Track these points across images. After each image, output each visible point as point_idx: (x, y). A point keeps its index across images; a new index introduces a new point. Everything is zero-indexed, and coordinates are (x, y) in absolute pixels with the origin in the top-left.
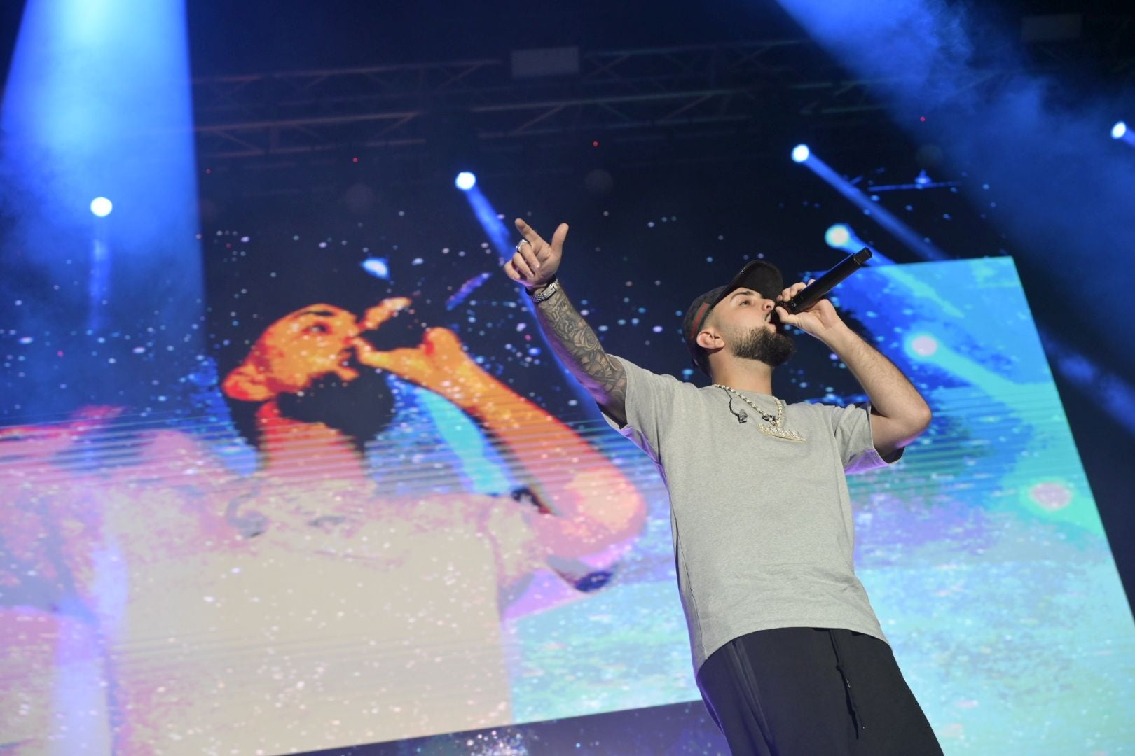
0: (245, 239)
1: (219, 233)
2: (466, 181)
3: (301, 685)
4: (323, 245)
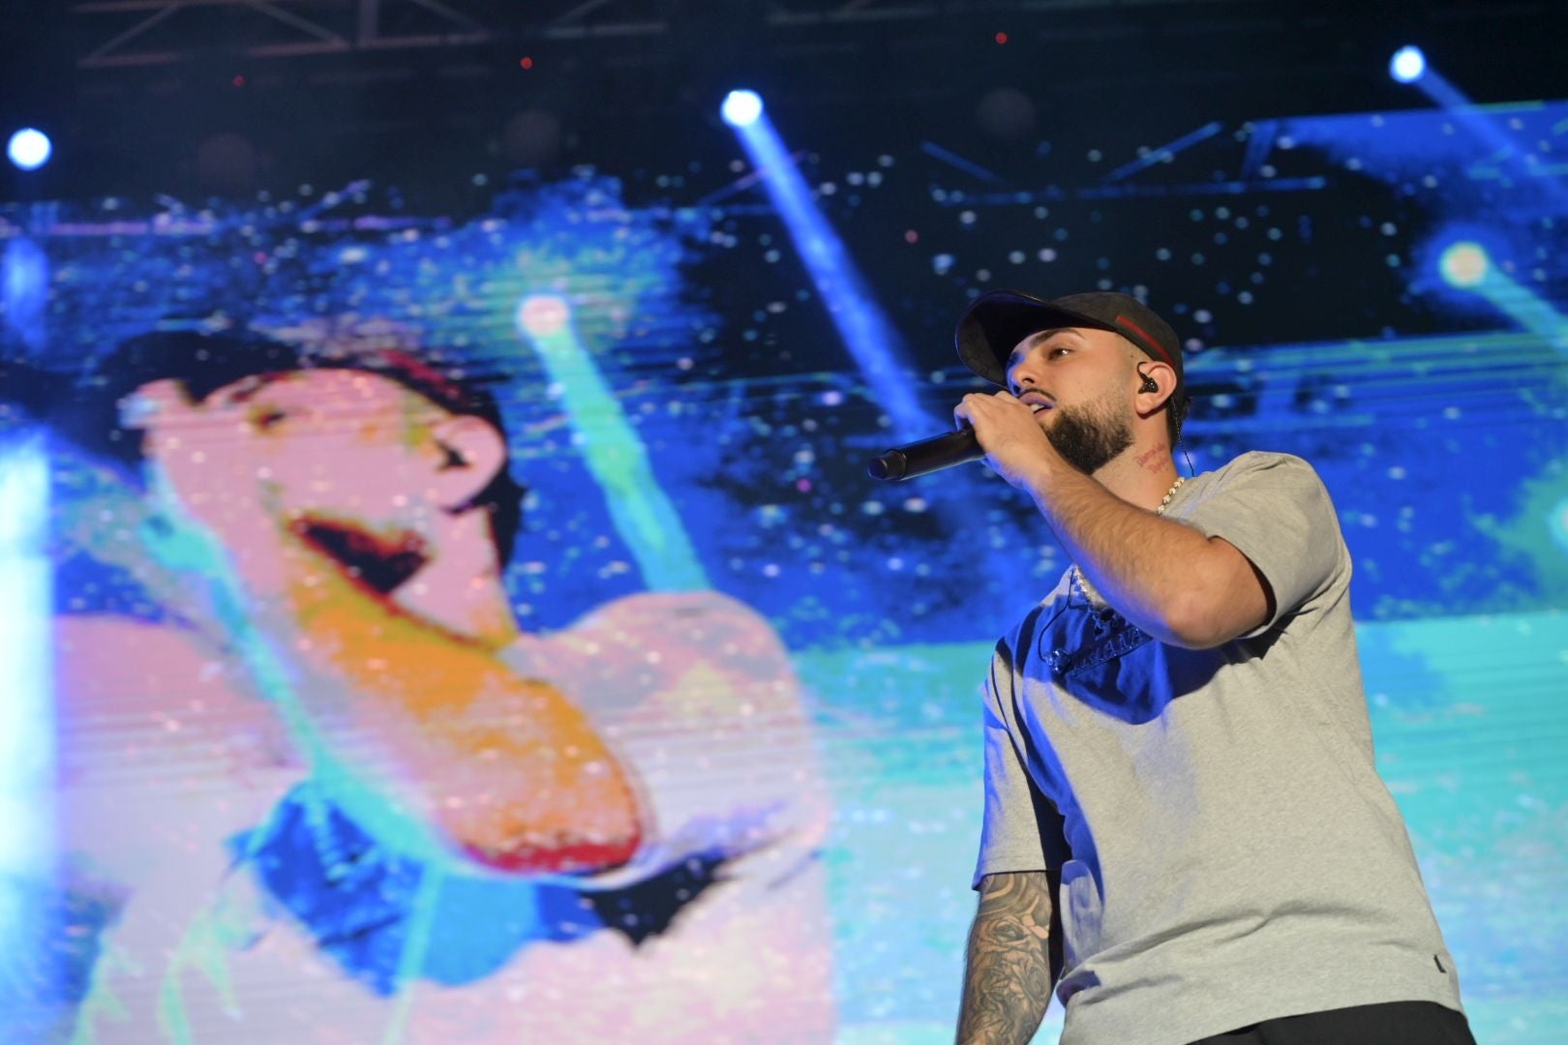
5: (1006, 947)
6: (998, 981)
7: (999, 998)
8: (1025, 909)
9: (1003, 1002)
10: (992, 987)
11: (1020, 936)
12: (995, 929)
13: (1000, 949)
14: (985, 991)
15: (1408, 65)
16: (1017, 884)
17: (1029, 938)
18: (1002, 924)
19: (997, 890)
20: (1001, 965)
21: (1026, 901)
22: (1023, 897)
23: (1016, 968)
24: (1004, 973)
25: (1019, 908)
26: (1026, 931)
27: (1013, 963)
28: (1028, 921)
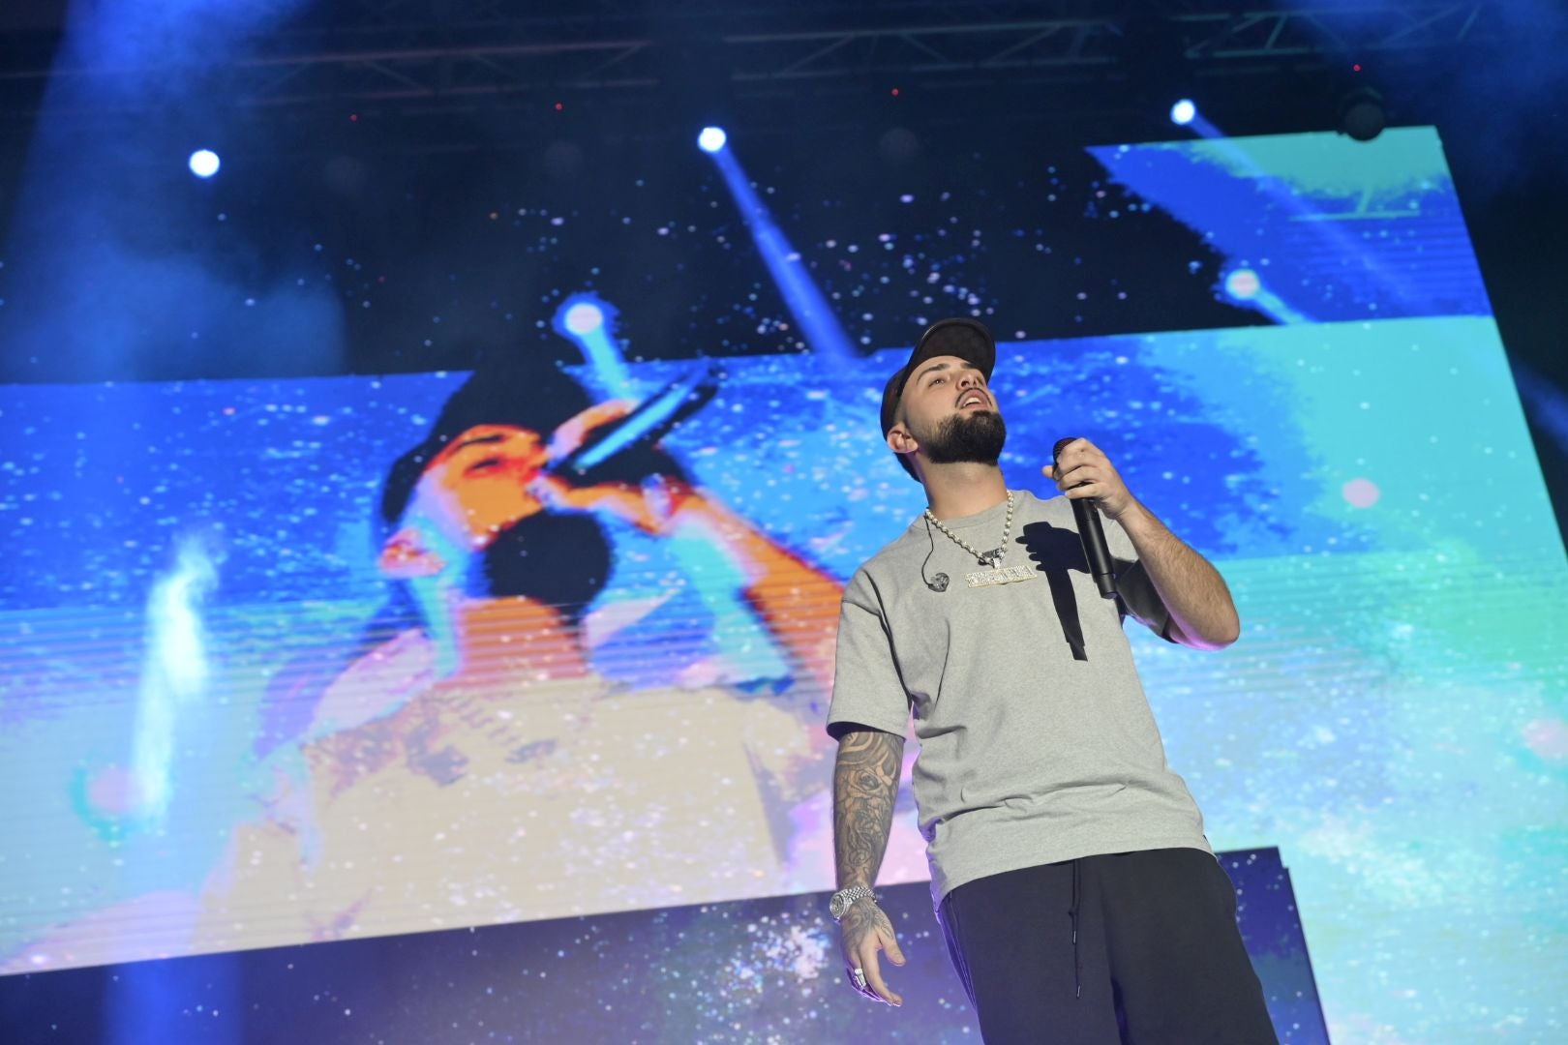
0: (558, 221)
1: (522, 212)
2: (712, 139)
3: (629, 835)
4: (663, 231)
5: (869, 794)
6: (867, 823)
7: (868, 838)
8: (877, 761)
9: (871, 841)
10: (864, 829)
11: (877, 786)
12: (860, 779)
13: (865, 796)
14: (858, 831)
15: (1184, 112)
16: (875, 741)
17: (882, 786)
18: (865, 774)
19: (858, 745)
20: (867, 810)
21: (879, 754)
22: (877, 751)
23: (876, 811)
24: (869, 816)
25: (873, 760)
26: (880, 781)
27: (875, 808)
28: (880, 771)
